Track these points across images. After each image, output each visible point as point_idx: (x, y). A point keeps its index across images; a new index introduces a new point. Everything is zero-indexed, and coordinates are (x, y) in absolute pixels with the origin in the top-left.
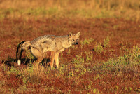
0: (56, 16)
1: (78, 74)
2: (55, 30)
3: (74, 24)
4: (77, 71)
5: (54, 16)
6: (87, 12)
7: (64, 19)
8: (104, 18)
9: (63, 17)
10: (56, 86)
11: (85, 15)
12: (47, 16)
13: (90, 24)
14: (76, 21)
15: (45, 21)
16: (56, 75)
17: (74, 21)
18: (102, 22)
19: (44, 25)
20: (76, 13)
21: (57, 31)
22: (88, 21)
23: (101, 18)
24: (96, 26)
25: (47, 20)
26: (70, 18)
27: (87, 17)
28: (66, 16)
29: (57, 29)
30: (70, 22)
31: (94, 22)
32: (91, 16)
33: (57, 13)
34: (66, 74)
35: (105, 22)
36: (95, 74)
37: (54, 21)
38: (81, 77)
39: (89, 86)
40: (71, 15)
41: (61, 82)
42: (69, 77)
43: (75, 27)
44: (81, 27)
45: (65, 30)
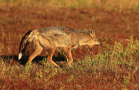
0: (23, 5)
1: (47, 75)
2: (21, 22)
3: (44, 14)
4: (46, 71)
5: (20, 4)
7: (32, 8)
8: (81, 7)
9: (31, 6)
11: (58, 4)
12: (11, 4)
13: (64, 14)
14: (47, 11)
15: (9, 10)
16: (21, 76)
17: (44, 10)
18: (78, 12)
19: (7, 15)
20: (47, 2)
22: (61, 11)
23: (76, 8)
24: (71, 17)
25: (11, 9)
26: (40, 7)
27: (60, 6)
28: (35, 5)
29: (24, 21)
30: (39, 12)
31: (68, 13)
32: (65, 4)
34: (33, 75)
35: (82, 12)
36: (68, 75)
37: (20, 10)
38: (51, 79)
41: (26, 85)
42: (37, 78)
43: (45, 18)
44: (52, 18)
45: (33, 21)
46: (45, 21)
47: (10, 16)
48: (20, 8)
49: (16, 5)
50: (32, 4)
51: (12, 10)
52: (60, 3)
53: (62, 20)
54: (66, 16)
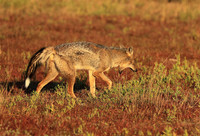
0: (27, 11)
1: (61, 108)
2: (24, 35)
3: (56, 25)
4: (60, 103)
5: (24, 11)
6: (78, 5)
7: (40, 16)
8: (108, 15)
9: (38, 13)
10: (23, 128)
11: (75, 10)
12: (11, 11)
13: (83, 24)
14: (61, 20)
15: (8, 18)
16: (24, 109)
17: (56, 19)
18: (103, 22)
19: (5, 25)
20: (61, 7)
21: (28, 36)
22: (81, 20)
23: (102, 16)
24: (94, 28)
25: (11, 17)
26: (51, 14)
27: (79, 12)
28: (44, 11)
29: (28, 33)
30: (50, 21)
31: (90, 22)
32: (86, 11)
33: (28, 5)
34: (41, 108)
35: (109, 22)
36: (90, 109)
37: (23, 19)
38: (67, 114)
39: (80, 129)
40: (52, 9)
41: (32, 122)
42: (47, 112)
43: (58, 29)
44: (68, 29)
45: (41, 34)
46: (57, 34)
47: (10, 27)
48: (24, 16)
49: (18, 11)
50: (40, 10)
51: (13, 18)
52: (79, 9)
53: (81, 32)
54: (86, 27)
